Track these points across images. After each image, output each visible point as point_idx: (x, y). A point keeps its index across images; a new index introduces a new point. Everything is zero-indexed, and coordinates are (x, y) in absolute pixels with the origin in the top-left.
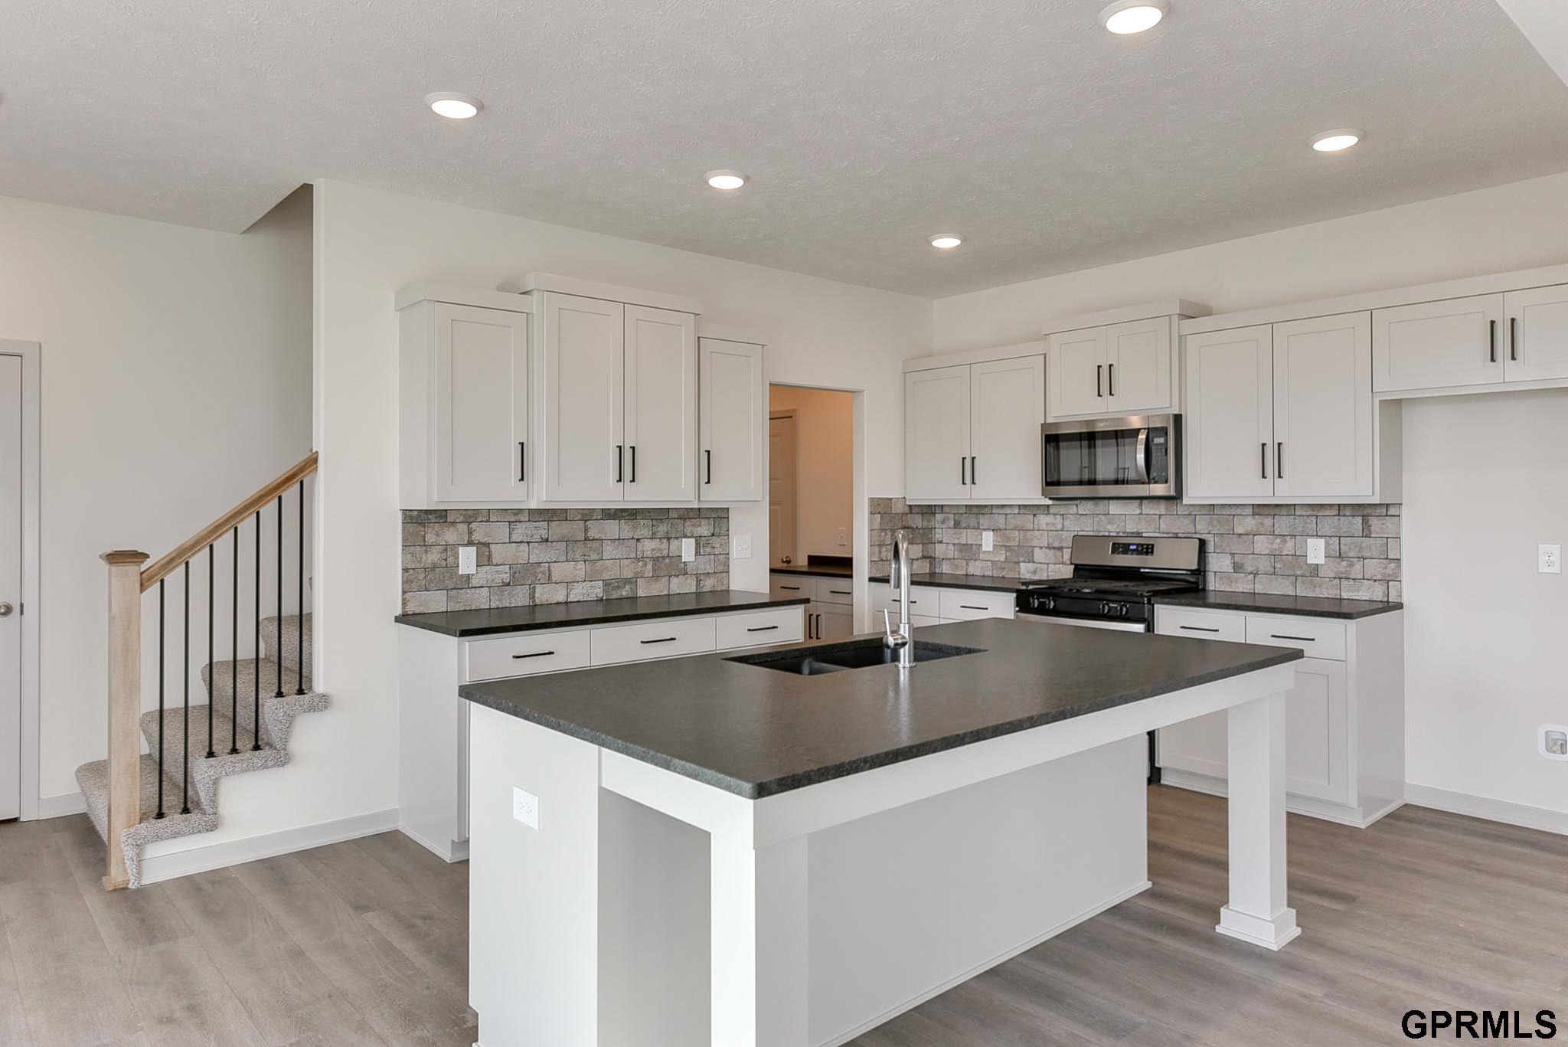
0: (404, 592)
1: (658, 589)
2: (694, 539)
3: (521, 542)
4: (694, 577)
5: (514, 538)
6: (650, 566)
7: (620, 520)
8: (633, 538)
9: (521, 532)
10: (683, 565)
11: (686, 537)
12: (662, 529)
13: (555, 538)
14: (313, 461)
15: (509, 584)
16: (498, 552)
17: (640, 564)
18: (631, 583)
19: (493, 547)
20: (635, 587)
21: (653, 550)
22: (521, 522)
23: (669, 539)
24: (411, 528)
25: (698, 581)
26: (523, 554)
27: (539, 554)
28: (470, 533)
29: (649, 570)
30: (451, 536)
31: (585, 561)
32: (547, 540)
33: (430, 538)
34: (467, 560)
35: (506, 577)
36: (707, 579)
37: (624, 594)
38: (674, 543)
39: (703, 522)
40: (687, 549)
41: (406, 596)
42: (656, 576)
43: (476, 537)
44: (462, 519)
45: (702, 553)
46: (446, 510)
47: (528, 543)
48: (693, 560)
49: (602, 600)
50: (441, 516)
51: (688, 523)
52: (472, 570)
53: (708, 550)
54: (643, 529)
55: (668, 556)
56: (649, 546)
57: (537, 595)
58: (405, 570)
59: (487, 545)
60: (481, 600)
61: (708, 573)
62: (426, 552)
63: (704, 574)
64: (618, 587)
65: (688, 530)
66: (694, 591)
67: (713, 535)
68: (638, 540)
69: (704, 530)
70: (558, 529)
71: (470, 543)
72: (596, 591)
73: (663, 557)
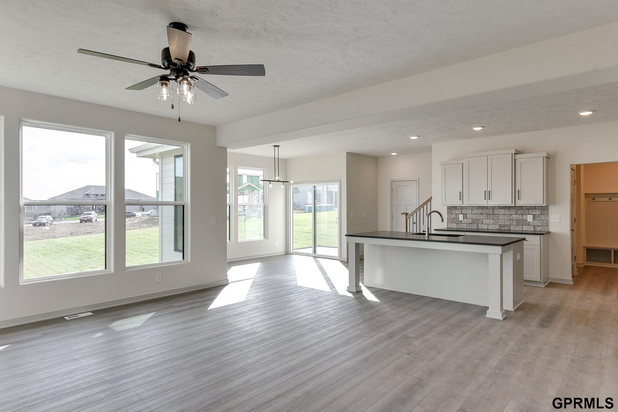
0: (447, 223)
1: (519, 229)
2: (532, 215)
3: (475, 214)
4: (533, 226)
5: (473, 213)
6: (515, 222)
7: (505, 209)
8: (509, 214)
9: (474, 211)
10: (528, 223)
11: (529, 214)
12: (520, 212)
13: (484, 213)
14: (432, 197)
15: (471, 223)
16: (469, 216)
17: (512, 221)
18: (508, 226)
19: (467, 215)
20: (510, 227)
21: (516, 218)
22: (474, 209)
23: (522, 215)
24: (449, 210)
25: (534, 228)
26: (475, 217)
27: (479, 217)
28: (462, 212)
29: (515, 223)
30: (457, 212)
31: (493, 219)
32: (482, 214)
33: (453, 212)
34: (461, 217)
35: (471, 222)
36: (538, 227)
37: (506, 229)
38: (524, 217)
39: (536, 210)
40: (530, 218)
41: (448, 224)
42: (517, 225)
43: (463, 213)
44: (460, 208)
45: (536, 219)
46: (456, 207)
47: (477, 214)
48: (532, 221)
49: (499, 229)
50: (455, 208)
51: (530, 210)
52: (462, 220)
53: (539, 219)
54: (513, 212)
55: (522, 220)
56: (514, 217)
57: (479, 227)
58: (448, 219)
59: (466, 214)
60: (464, 226)
61: (539, 226)
62: (452, 215)
63: (537, 226)
64: (504, 227)
65: (530, 213)
66: (533, 230)
67: (541, 214)
68: (511, 215)
69: (537, 212)
70: (484, 211)
71: (462, 214)
72: (497, 227)
73: (520, 220)
